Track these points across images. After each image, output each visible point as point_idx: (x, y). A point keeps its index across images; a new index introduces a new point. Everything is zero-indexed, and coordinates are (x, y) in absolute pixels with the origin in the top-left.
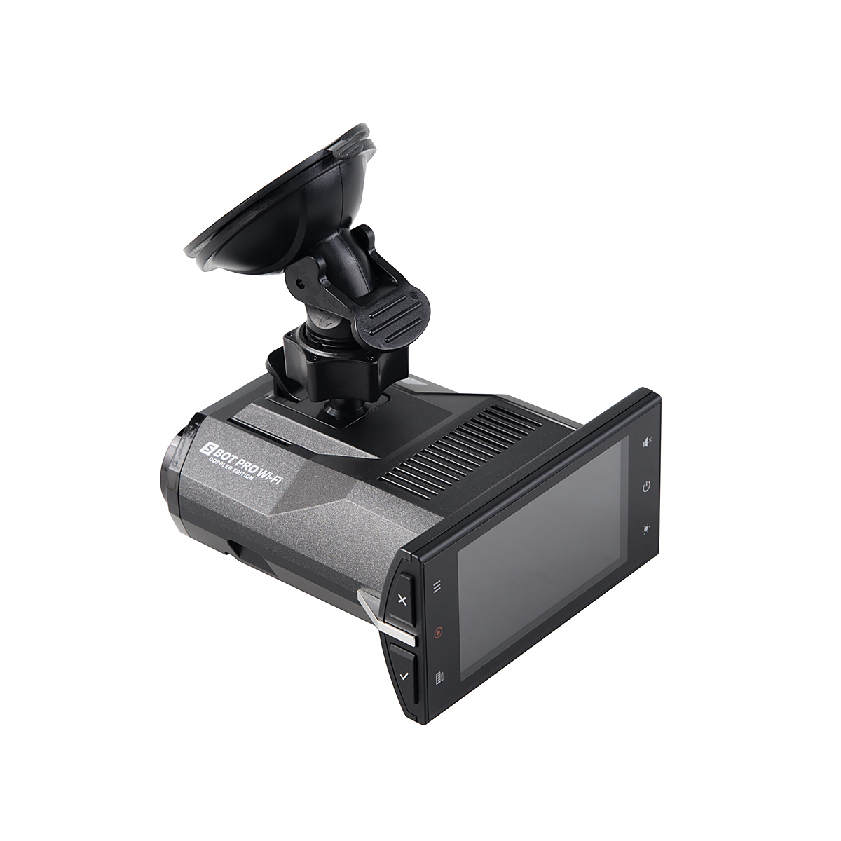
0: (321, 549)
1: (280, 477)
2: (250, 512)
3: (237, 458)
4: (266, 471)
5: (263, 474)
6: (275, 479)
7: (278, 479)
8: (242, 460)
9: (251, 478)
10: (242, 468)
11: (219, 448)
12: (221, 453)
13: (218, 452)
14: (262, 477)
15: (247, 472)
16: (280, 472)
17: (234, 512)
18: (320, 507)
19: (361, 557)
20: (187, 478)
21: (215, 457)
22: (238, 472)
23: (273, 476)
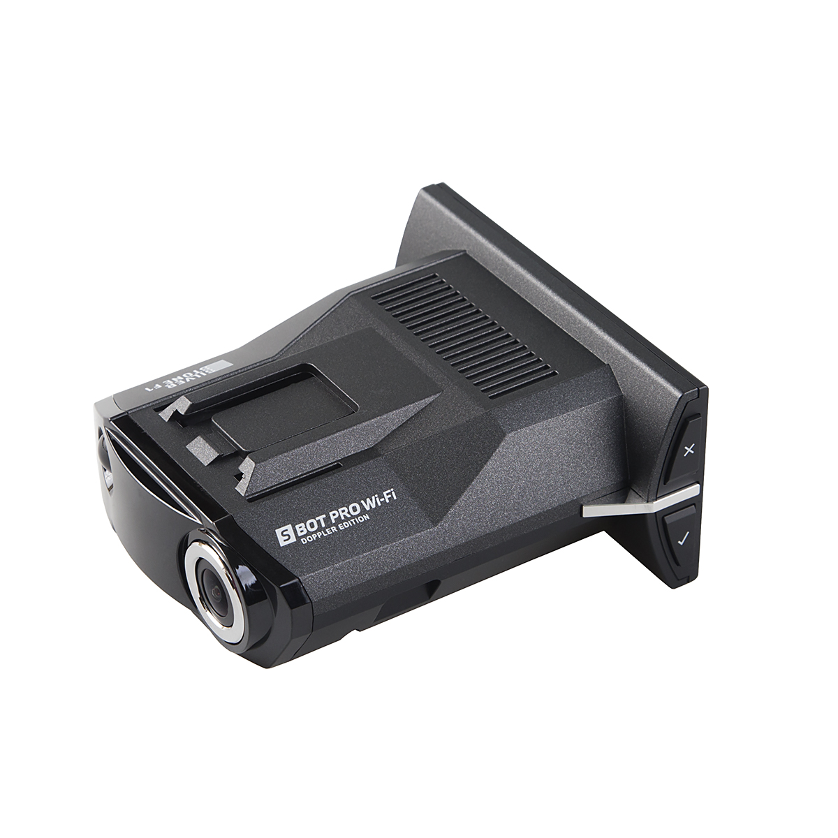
0: (519, 503)
1: (389, 491)
2: (413, 543)
3: (324, 516)
4: (368, 499)
5: (370, 504)
6: (387, 497)
7: (390, 493)
8: (331, 514)
9: (367, 517)
10: (343, 518)
12: (302, 528)
13: (298, 530)
14: (374, 506)
15: (353, 517)
16: (381, 488)
17: (394, 559)
18: (489, 466)
19: (568, 472)
20: (312, 577)
21: (305, 536)
22: (347, 525)
23: (381, 496)
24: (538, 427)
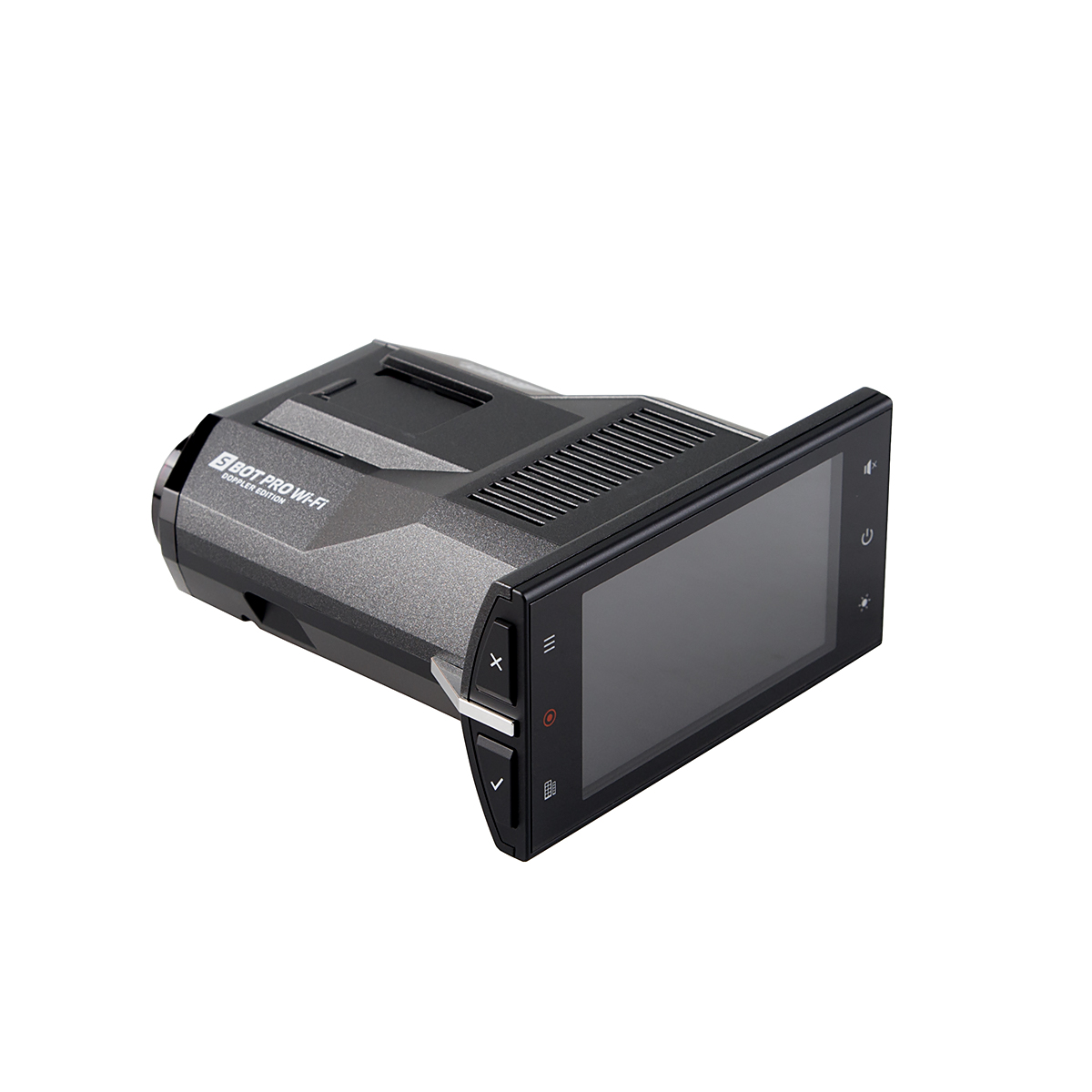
0: (379, 598)
1: (323, 499)
2: (277, 548)
3: (263, 473)
4: (304, 491)
5: (300, 496)
6: (316, 502)
7: (322, 502)
8: (270, 476)
9: (282, 501)
10: (269, 487)
11: (237, 461)
12: (240, 467)
13: (235, 466)
14: (298, 499)
15: (276, 492)
16: (324, 493)
17: (255, 549)
18: (381, 536)
19: (439, 608)
20: (189, 502)
21: (231, 473)
22: (264, 493)
23: (313, 498)
24: (447, 540)
